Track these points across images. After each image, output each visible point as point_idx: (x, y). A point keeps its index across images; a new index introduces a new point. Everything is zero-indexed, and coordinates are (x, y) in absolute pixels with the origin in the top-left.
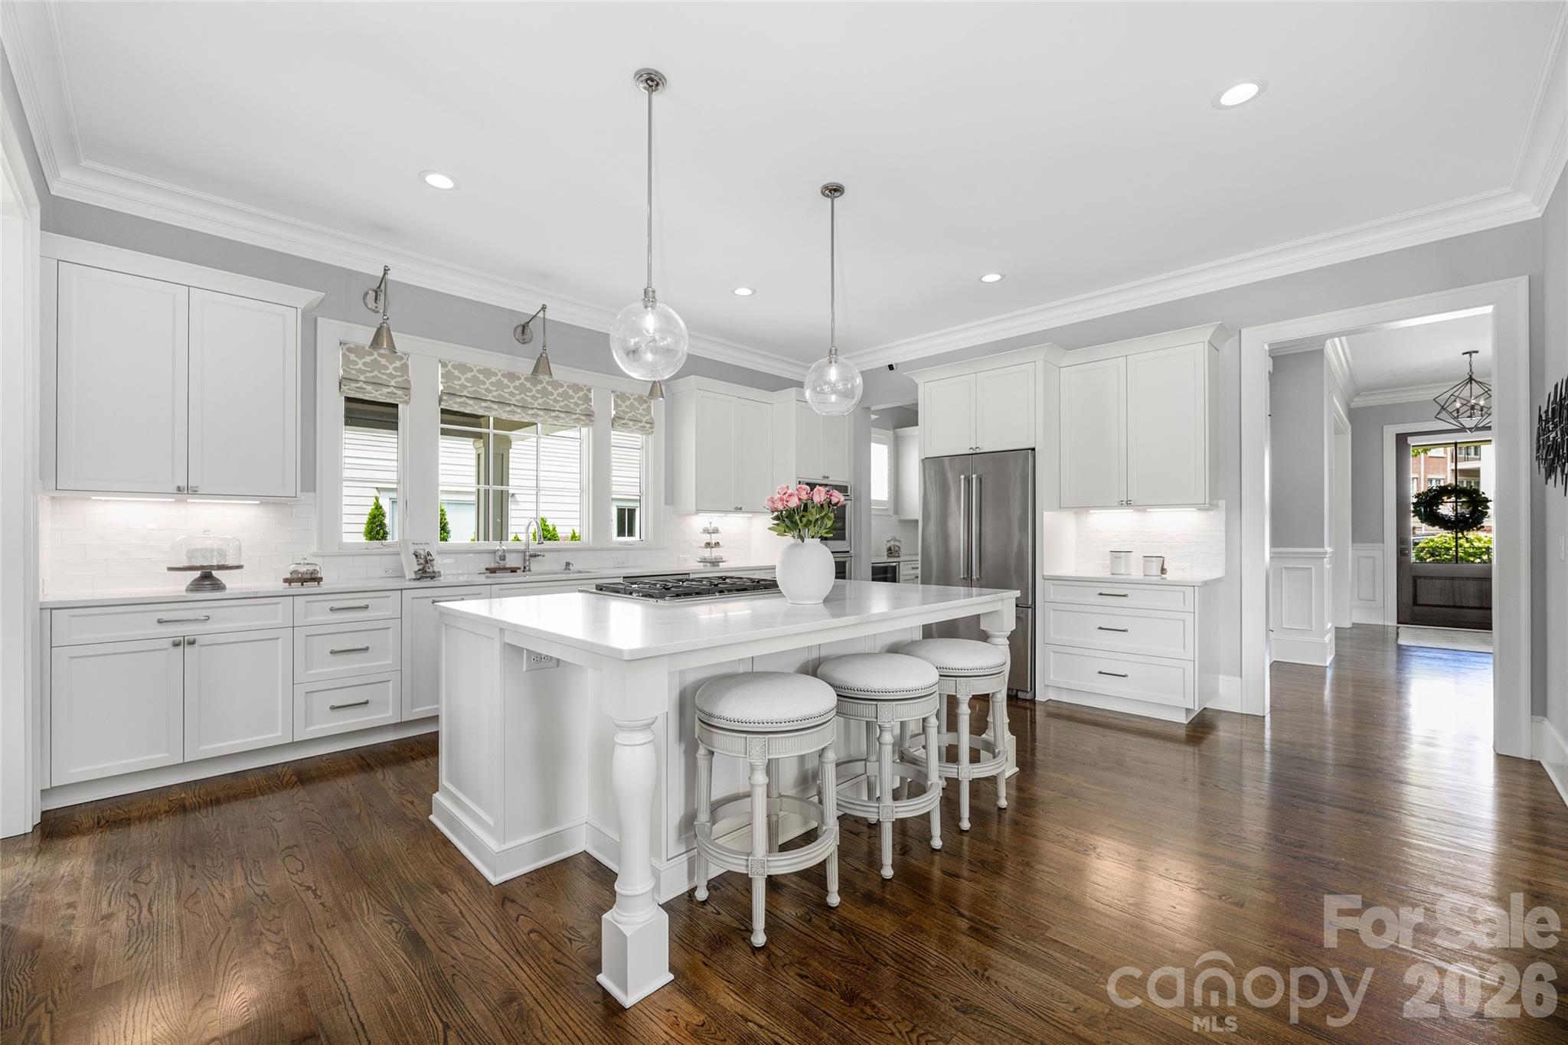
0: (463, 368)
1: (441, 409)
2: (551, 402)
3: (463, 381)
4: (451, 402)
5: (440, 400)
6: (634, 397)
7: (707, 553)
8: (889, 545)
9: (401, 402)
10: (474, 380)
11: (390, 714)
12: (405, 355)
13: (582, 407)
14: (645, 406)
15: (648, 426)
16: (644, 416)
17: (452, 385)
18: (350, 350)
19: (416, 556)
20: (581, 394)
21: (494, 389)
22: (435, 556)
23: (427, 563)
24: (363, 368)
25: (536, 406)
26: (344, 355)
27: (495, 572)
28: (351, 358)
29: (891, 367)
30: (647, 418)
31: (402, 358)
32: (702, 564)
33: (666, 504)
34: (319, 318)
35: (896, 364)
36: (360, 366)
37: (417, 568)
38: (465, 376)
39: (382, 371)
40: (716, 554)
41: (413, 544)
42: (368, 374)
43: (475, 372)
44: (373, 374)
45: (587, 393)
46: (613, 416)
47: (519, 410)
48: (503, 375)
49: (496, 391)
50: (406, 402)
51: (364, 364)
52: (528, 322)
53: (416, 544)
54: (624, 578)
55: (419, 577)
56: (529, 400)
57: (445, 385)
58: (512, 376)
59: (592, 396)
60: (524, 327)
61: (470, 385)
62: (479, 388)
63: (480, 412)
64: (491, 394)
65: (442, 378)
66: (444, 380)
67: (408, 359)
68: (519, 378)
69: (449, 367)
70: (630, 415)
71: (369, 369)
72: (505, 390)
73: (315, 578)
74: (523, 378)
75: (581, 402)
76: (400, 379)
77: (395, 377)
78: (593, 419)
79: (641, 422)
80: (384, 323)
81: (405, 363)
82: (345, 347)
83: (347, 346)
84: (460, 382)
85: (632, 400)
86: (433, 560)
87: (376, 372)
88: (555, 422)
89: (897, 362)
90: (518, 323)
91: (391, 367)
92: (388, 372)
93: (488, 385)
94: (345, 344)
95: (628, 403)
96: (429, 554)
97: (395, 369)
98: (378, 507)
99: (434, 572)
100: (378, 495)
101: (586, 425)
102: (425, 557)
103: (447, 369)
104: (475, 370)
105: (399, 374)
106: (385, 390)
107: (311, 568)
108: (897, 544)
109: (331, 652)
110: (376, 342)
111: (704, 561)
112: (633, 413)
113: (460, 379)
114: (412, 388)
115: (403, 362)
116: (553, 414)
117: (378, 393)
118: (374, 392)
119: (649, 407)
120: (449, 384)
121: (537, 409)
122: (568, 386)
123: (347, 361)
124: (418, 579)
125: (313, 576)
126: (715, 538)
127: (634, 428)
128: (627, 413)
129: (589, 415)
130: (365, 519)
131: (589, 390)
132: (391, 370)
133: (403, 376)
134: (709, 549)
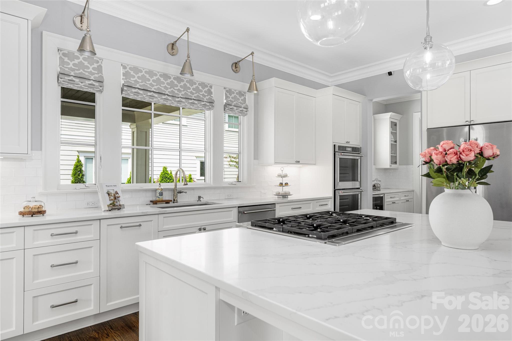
0: (136, 70)
1: (122, 97)
2: (189, 94)
3: (136, 78)
4: (129, 92)
5: (122, 90)
6: (236, 92)
7: (280, 190)
8: (373, 183)
9: (97, 91)
10: (143, 78)
11: (92, 308)
12: (100, 59)
13: (207, 97)
14: (243, 98)
15: (245, 110)
16: (242, 104)
17: (130, 81)
18: (64, 55)
19: (109, 194)
20: (206, 89)
21: (155, 84)
22: (120, 194)
23: (116, 199)
24: (73, 67)
25: (180, 96)
26: (60, 58)
27: (156, 204)
28: (65, 60)
29: (390, 74)
30: (244, 105)
31: (98, 62)
32: (277, 196)
33: (254, 159)
34: (44, 33)
35: (393, 71)
36: (71, 65)
37: (109, 202)
38: (138, 75)
39: (85, 70)
40: (285, 190)
41: (106, 186)
42: (76, 72)
43: (143, 73)
44: (80, 72)
45: (210, 89)
46: (224, 104)
47: (170, 98)
48: (160, 75)
49: (157, 85)
50: (101, 91)
51: (74, 65)
52: (176, 41)
53: (108, 186)
54: (239, 207)
55: (111, 209)
56: (176, 92)
57: (125, 80)
58: (166, 76)
59: (213, 90)
60: (173, 44)
61: (140, 81)
62: (146, 83)
63: (147, 100)
64: (154, 88)
65: (123, 76)
66: (124, 78)
67: (102, 63)
68: (170, 78)
69: (128, 69)
70: (235, 103)
71: (77, 68)
72: (162, 85)
73: (40, 212)
74: (172, 78)
75: (207, 94)
76: (97, 76)
77: (93, 74)
78: (214, 105)
79: (241, 107)
80: (87, 33)
81: (100, 65)
82: (61, 53)
83: (62, 52)
84: (134, 79)
85: (235, 94)
86: (119, 197)
87: (81, 71)
88: (191, 107)
89: (393, 70)
90: (170, 43)
91: (91, 67)
92: (89, 70)
93: (151, 81)
94: (61, 51)
95: (233, 95)
96: (117, 193)
97: (94, 69)
98: (79, 161)
99: (120, 205)
100: (79, 155)
101: (210, 109)
102: (115, 195)
103: (126, 70)
104: (144, 71)
105: (96, 72)
106: (87, 82)
107: (38, 204)
108: (379, 183)
109: (51, 266)
110: (81, 49)
111: (278, 194)
112: (236, 102)
113: (134, 77)
114: (105, 81)
115: (99, 64)
116: (190, 101)
117: (83, 84)
118: (80, 83)
119: (245, 98)
120: (127, 80)
121: (181, 98)
122: (199, 84)
123: (62, 62)
124: (110, 210)
125: (40, 210)
126: (285, 181)
127: (237, 111)
128: (232, 102)
129: (212, 102)
130: (72, 167)
131: (211, 87)
132: (91, 69)
133: (99, 74)
134: (281, 187)
